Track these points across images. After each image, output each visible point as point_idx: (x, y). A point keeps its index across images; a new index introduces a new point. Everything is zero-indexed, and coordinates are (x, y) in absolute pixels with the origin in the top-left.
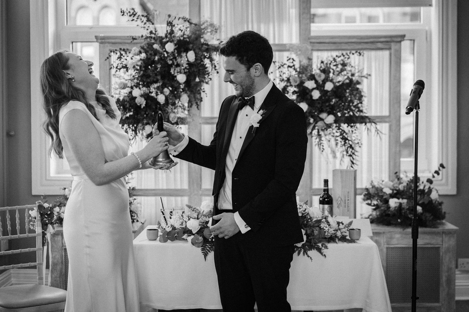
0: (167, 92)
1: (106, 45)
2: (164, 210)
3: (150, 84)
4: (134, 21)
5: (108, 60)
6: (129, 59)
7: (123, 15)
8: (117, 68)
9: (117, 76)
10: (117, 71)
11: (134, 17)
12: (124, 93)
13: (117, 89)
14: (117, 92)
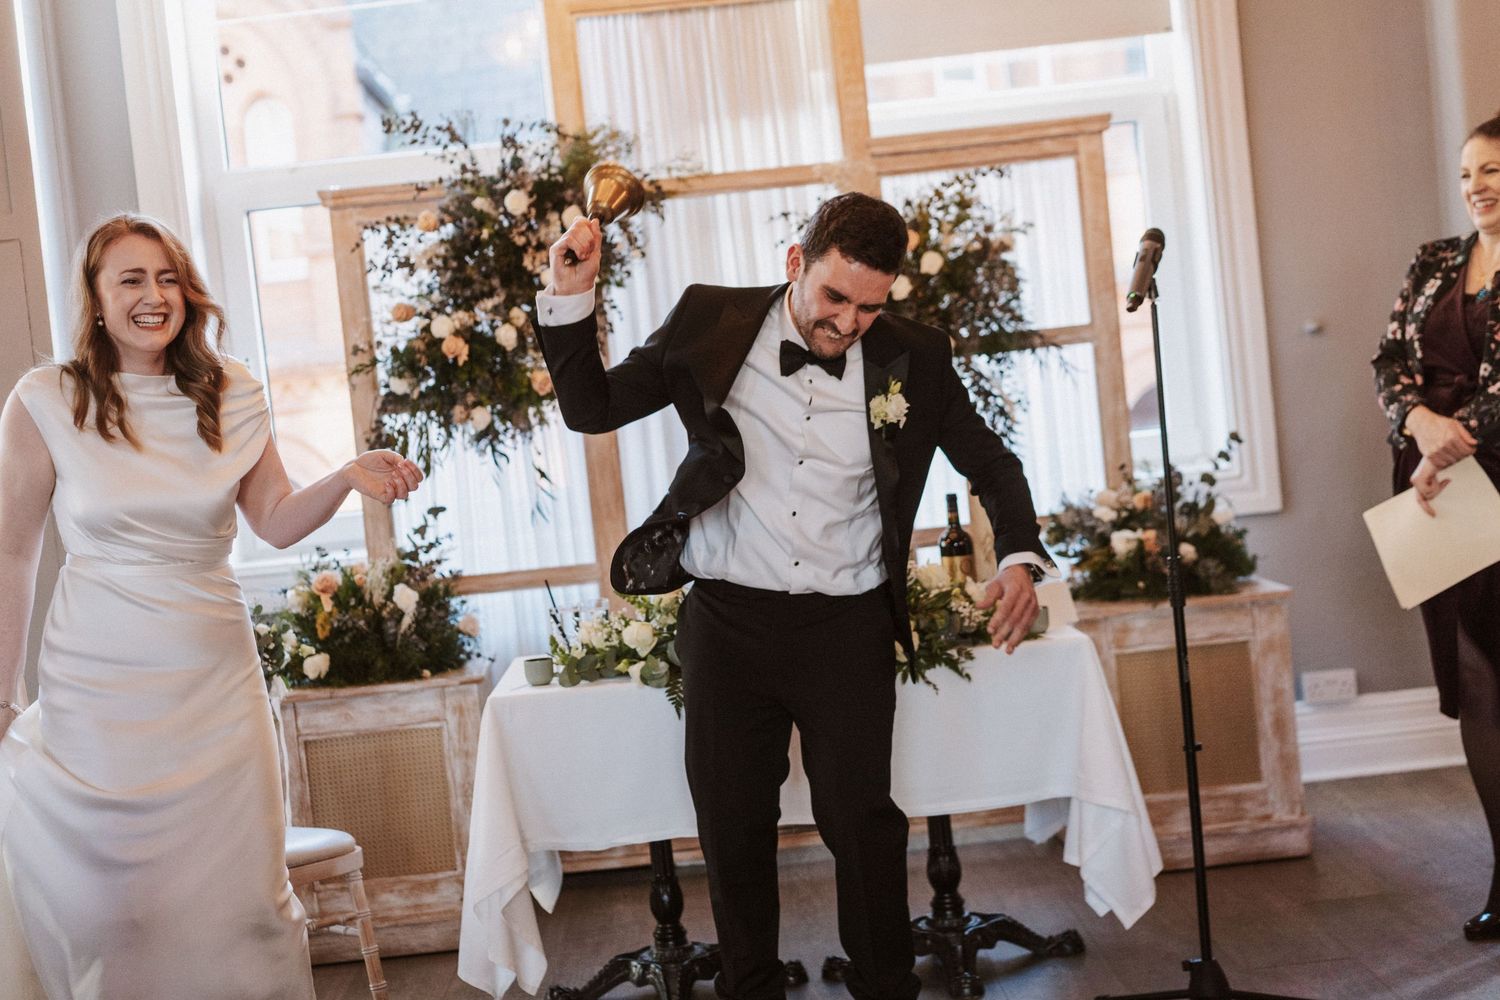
0: (518, 318)
1: (348, 211)
2: (557, 611)
3: (473, 303)
4: (417, 144)
5: (357, 251)
6: (411, 241)
7: (388, 131)
8: (384, 268)
9: (383, 289)
10: (384, 276)
11: (415, 132)
12: (407, 331)
13: (388, 323)
14: (390, 330)
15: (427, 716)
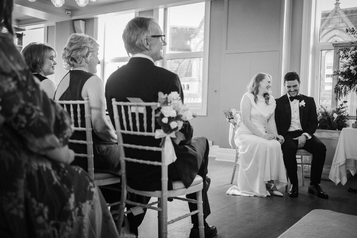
1: (338, 47)
5: (338, 54)
6: (349, 53)
7: (347, 32)
9: (342, 61)
10: (343, 59)
11: (353, 32)
12: (345, 69)
13: (342, 67)
14: (342, 69)
15: (336, 137)
